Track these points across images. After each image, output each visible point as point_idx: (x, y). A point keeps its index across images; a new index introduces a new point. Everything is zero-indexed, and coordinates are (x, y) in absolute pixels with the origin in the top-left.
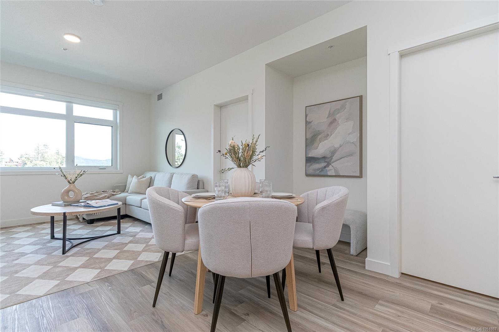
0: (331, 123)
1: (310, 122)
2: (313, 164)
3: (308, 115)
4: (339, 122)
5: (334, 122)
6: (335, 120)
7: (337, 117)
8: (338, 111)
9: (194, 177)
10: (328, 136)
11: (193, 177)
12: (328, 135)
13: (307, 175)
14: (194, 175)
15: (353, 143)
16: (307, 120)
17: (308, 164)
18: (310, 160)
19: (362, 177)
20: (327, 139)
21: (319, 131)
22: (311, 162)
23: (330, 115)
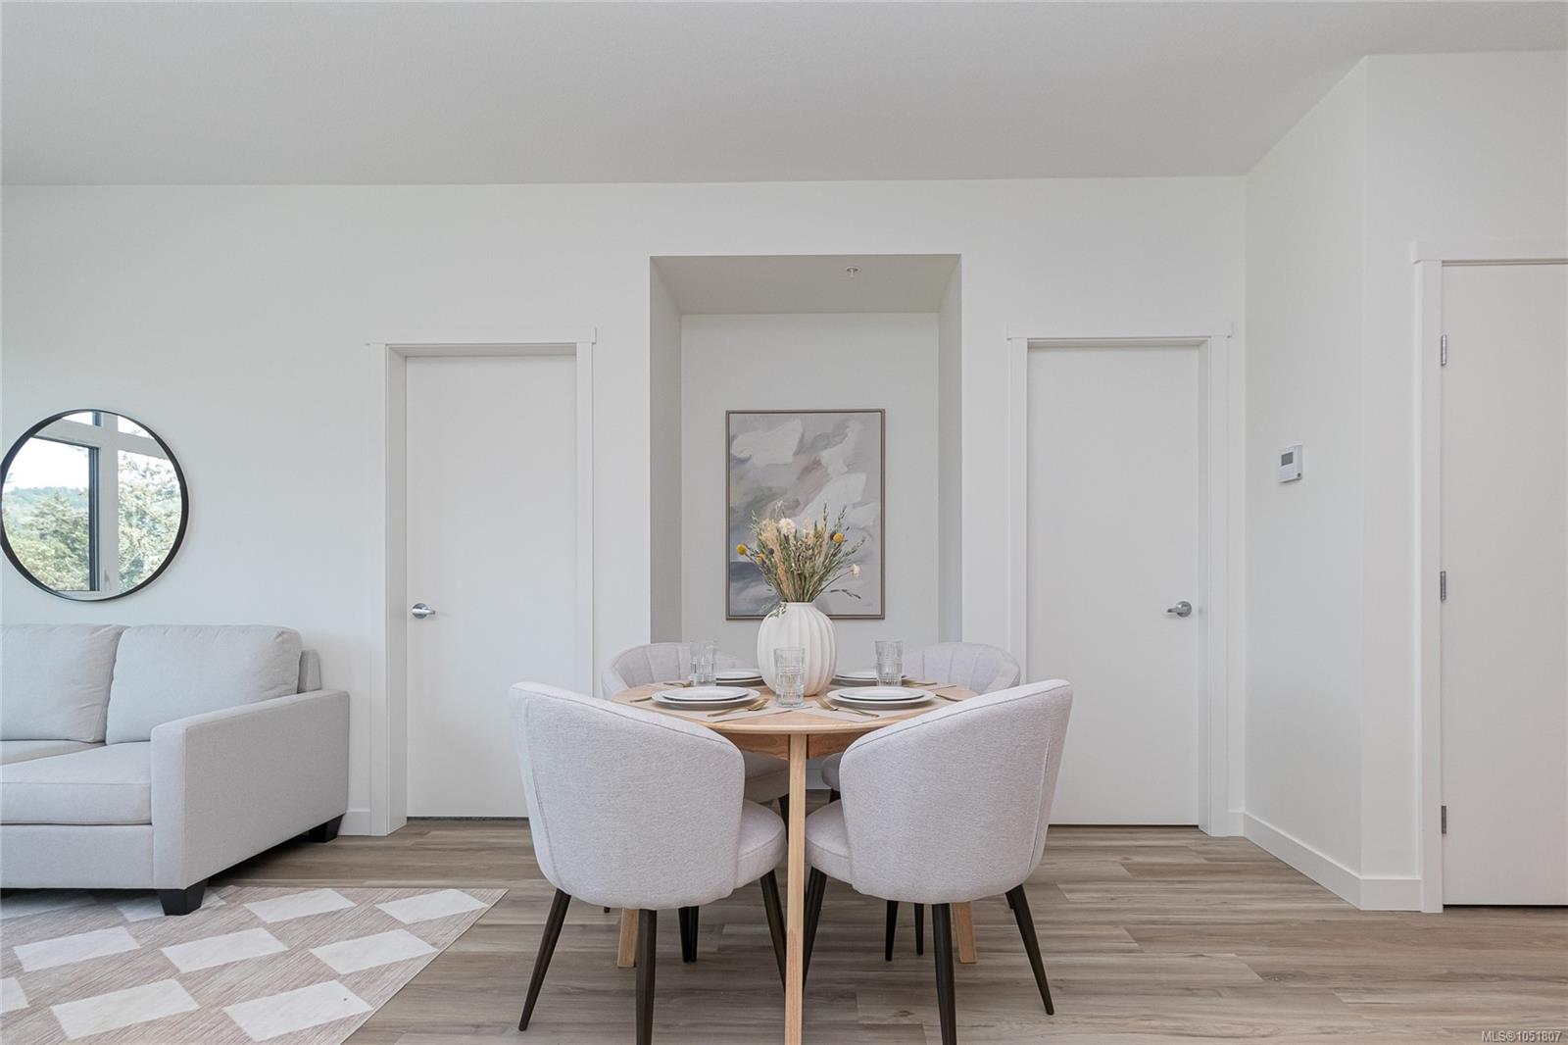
0: (807, 471)
1: (743, 461)
2: (753, 584)
3: (734, 437)
4: (830, 471)
5: (814, 469)
6: (817, 463)
7: (826, 456)
8: (826, 440)
9: (286, 637)
10: (796, 507)
11: (283, 642)
12: (797, 503)
13: (732, 617)
14: (283, 633)
15: (863, 529)
16: (732, 451)
17: (734, 585)
18: (738, 573)
19: (883, 619)
20: (795, 515)
21: (770, 489)
22: (744, 578)
23: (802, 448)
